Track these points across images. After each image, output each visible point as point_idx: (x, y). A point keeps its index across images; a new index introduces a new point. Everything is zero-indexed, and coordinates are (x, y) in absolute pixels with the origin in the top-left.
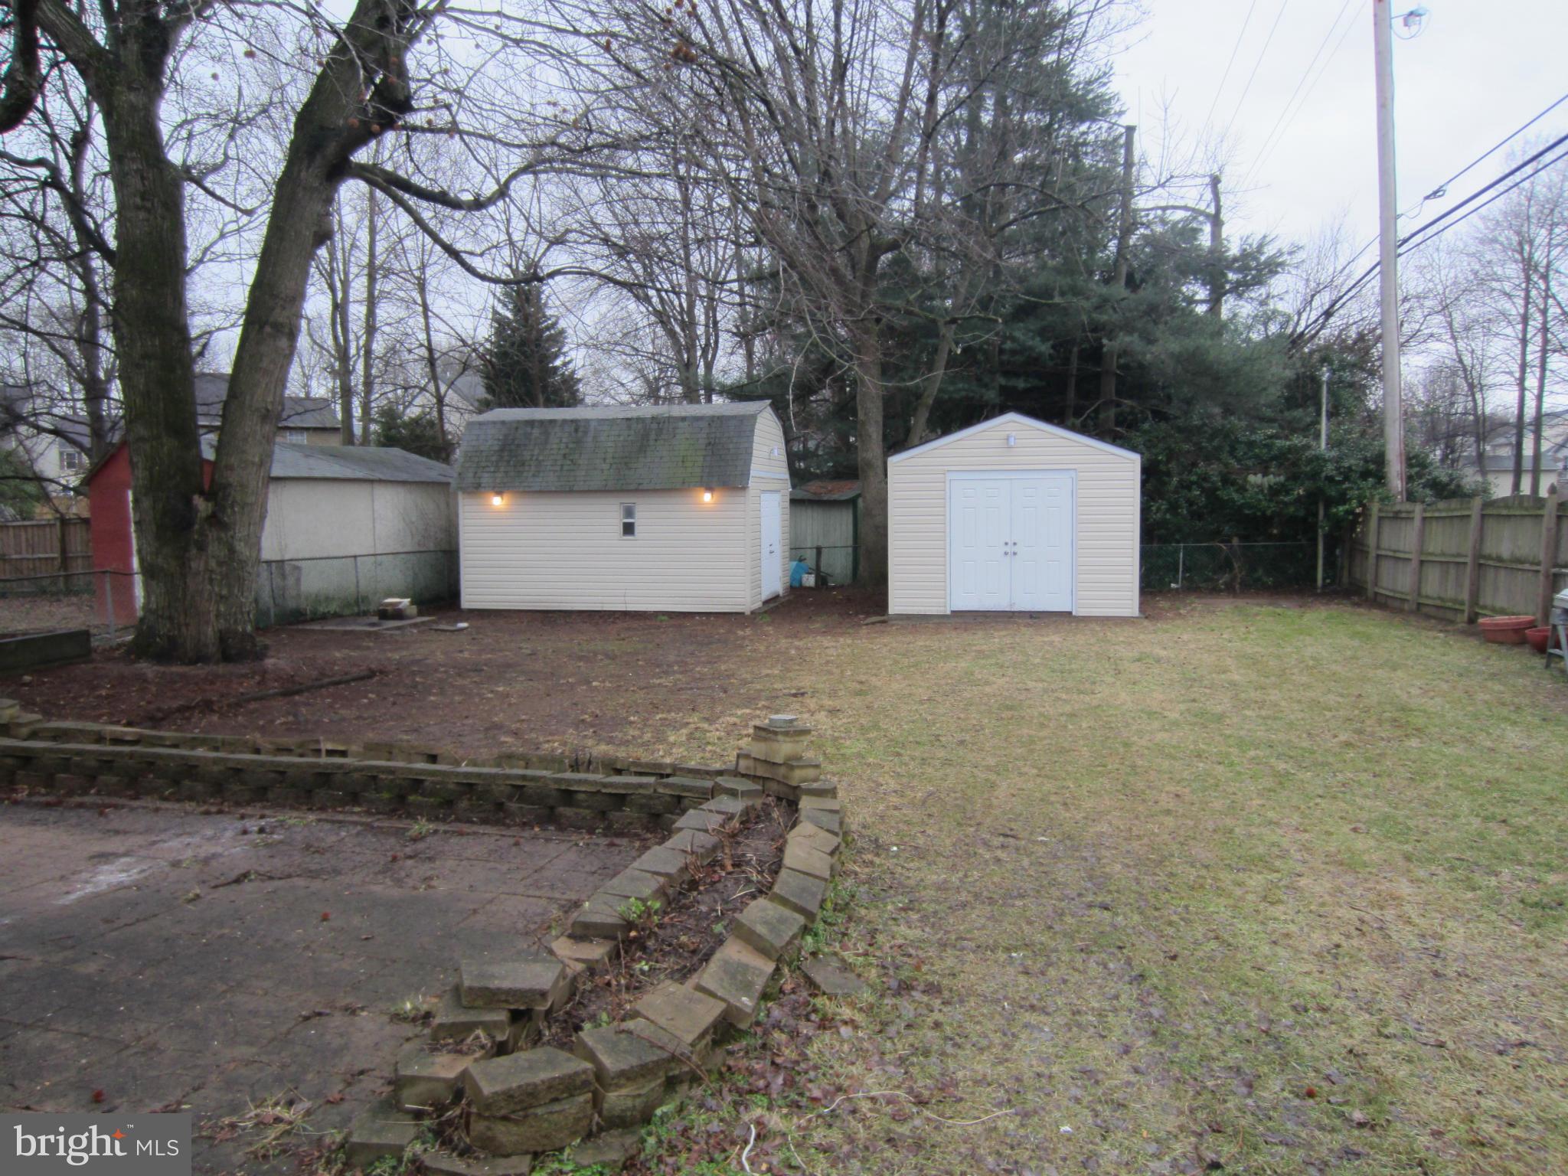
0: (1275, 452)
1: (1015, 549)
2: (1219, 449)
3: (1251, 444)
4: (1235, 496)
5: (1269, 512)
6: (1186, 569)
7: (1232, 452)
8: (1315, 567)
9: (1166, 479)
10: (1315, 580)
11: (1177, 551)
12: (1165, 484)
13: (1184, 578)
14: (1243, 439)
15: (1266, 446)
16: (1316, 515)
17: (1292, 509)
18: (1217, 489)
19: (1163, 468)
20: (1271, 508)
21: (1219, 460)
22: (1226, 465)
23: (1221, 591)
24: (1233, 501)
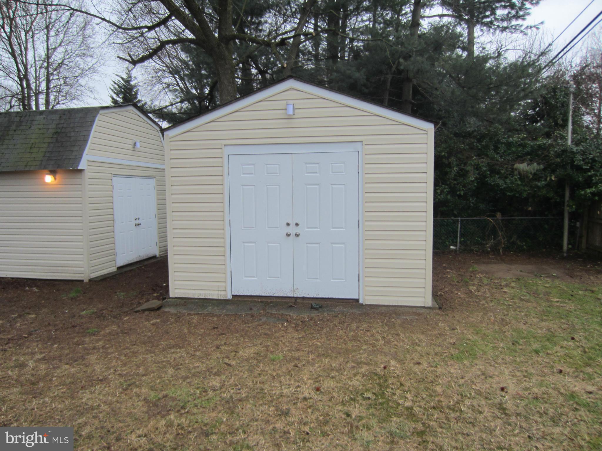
0: (528, 149)
1: (297, 230)
2: (486, 147)
3: (509, 145)
4: (501, 182)
5: (525, 195)
6: (462, 236)
7: (496, 148)
8: (561, 237)
9: (448, 169)
10: (561, 247)
11: (455, 222)
12: (446, 173)
13: (461, 242)
14: (504, 141)
15: (520, 145)
16: (563, 196)
17: (544, 192)
18: (485, 177)
19: (445, 161)
20: (526, 191)
21: (487, 156)
22: (493, 159)
23: (488, 253)
24: (498, 185)
